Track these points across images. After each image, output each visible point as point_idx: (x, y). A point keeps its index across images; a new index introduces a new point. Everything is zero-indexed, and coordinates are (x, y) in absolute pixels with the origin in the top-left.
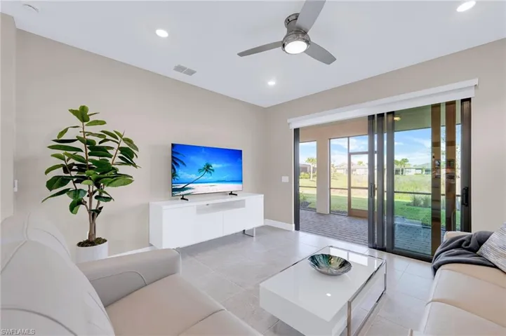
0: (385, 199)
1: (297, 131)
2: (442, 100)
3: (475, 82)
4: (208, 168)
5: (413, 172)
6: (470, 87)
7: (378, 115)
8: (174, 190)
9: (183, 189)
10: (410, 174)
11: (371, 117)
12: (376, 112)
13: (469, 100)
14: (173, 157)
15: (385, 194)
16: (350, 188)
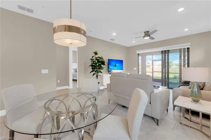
0: (166, 77)
1: (138, 54)
2: (182, 48)
3: (190, 44)
4: (115, 66)
5: (175, 66)
6: (189, 45)
7: (164, 51)
8: (109, 71)
9: (110, 71)
10: (173, 67)
11: (162, 51)
12: (164, 50)
13: (189, 48)
14: (109, 63)
15: (166, 74)
16: (153, 72)
